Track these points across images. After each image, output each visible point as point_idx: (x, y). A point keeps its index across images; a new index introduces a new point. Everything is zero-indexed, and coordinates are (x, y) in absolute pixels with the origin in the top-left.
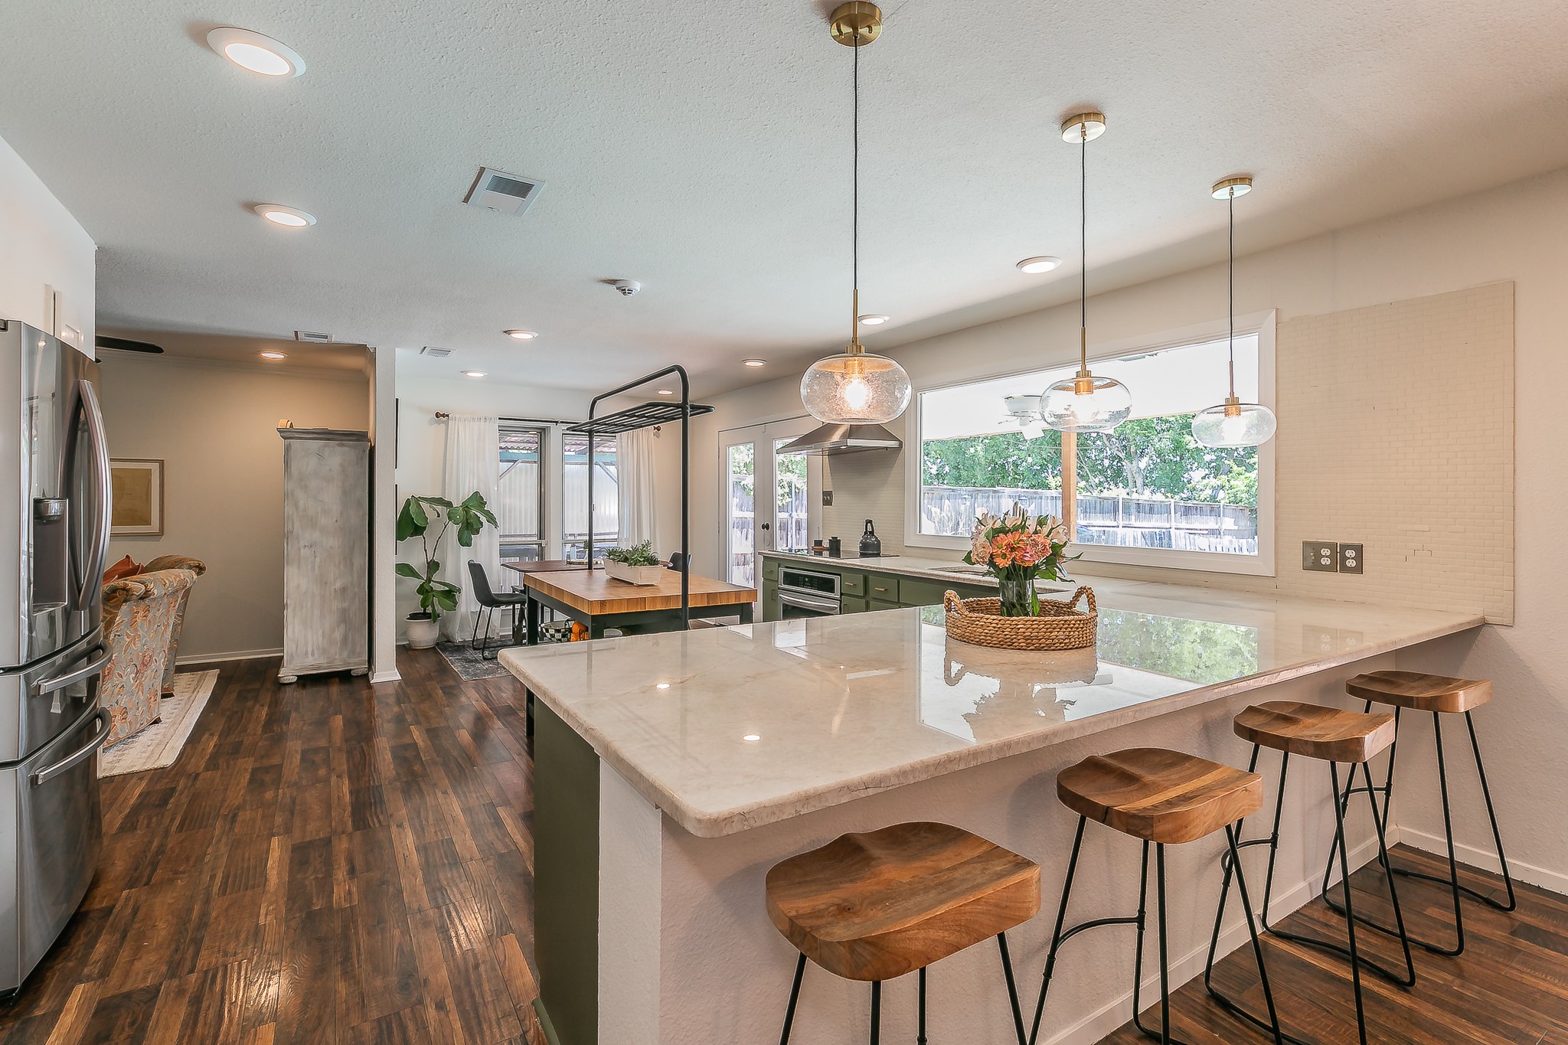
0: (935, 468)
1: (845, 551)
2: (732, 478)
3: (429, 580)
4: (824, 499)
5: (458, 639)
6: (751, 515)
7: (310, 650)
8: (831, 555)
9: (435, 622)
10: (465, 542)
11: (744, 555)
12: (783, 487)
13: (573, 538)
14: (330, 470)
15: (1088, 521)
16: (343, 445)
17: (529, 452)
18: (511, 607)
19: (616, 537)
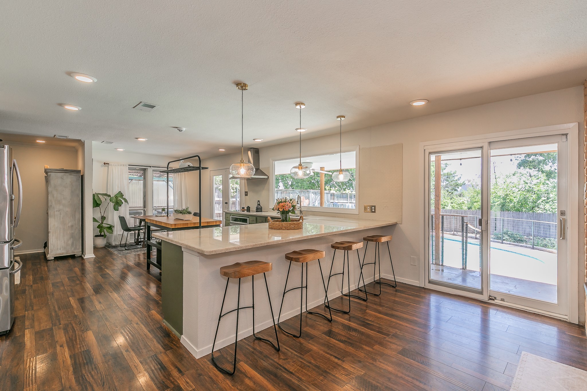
0: (291, 182)
1: (252, 211)
2: (215, 186)
3: (102, 223)
4: (245, 194)
5: (114, 244)
6: (221, 199)
7: (59, 248)
8: (247, 212)
9: (105, 238)
10: (116, 209)
11: (220, 214)
12: (233, 189)
13: (155, 208)
14: (66, 184)
15: (338, 201)
16: (71, 175)
17: (137, 176)
18: (134, 232)
19: (173, 207)
